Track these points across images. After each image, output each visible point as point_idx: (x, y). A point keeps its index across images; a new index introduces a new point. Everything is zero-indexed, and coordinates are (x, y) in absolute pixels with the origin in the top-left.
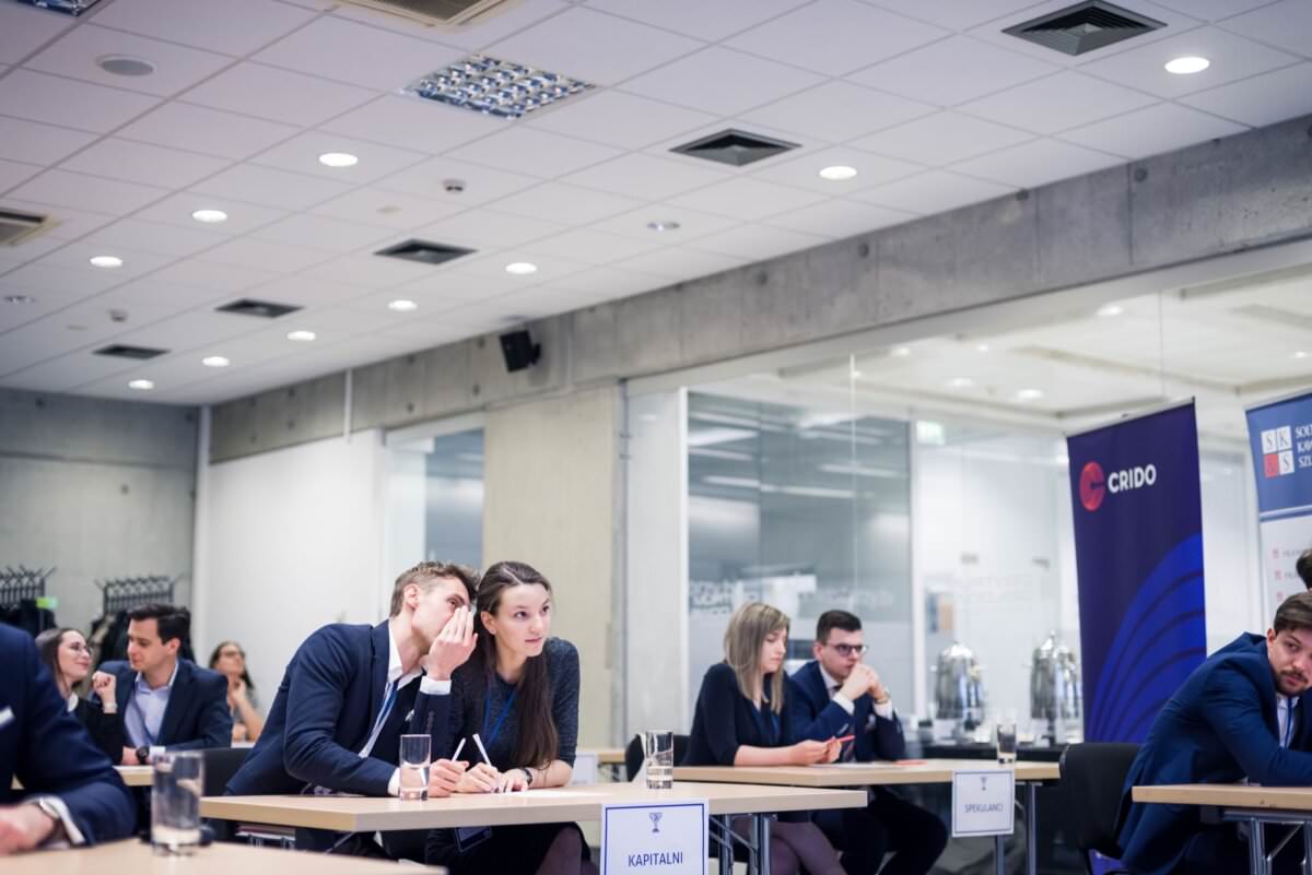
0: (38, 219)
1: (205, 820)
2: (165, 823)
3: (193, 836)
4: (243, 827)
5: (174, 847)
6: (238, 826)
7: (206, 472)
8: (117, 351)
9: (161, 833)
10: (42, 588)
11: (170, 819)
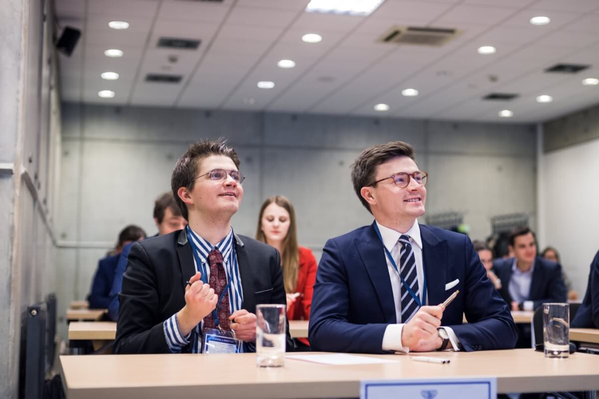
0: (451, 31)
1: (571, 341)
2: (551, 341)
3: (566, 347)
4: (582, 345)
5: (556, 353)
6: (580, 344)
7: (542, 159)
8: (494, 97)
9: (548, 346)
10: (460, 221)
11: (552, 338)
